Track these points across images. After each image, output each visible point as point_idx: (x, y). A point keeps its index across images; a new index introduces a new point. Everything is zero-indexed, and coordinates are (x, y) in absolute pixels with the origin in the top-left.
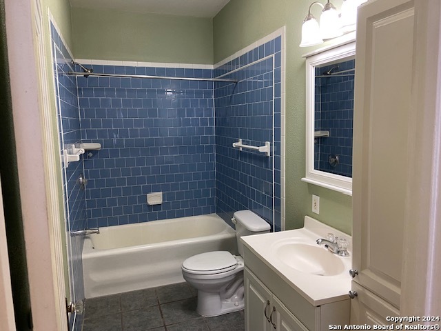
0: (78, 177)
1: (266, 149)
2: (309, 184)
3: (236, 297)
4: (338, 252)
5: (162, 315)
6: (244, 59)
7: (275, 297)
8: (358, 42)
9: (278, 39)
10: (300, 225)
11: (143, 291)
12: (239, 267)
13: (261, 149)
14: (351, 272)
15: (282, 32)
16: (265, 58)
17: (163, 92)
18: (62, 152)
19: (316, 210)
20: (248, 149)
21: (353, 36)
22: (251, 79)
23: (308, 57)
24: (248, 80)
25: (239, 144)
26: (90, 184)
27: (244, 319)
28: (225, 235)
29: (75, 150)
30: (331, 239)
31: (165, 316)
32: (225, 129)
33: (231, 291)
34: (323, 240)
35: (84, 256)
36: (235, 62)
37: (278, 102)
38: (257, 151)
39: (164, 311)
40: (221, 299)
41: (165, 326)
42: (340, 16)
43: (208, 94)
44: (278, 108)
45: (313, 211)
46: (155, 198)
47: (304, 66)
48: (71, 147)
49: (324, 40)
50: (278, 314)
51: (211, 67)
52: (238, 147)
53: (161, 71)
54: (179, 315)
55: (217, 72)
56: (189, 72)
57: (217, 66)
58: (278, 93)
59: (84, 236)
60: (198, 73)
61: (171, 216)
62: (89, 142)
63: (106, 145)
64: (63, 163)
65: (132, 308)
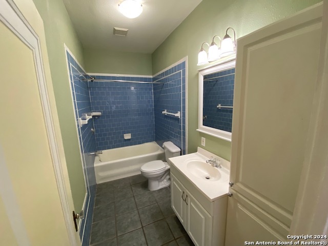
0: (90, 128)
1: (178, 115)
2: (200, 133)
3: (165, 180)
4: (216, 166)
5: (132, 190)
6: (167, 73)
7: (187, 191)
8: (238, 59)
9: (184, 63)
10: (195, 151)
11: (124, 179)
12: (167, 168)
13: (176, 115)
14: (230, 184)
15: (186, 59)
16: (177, 72)
17: (130, 88)
18: (77, 120)
19: (204, 144)
20: (169, 115)
21: (234, 56)
22: (170, 82)
23: (200, 71)
24: (169, 83)
25: (165, 112)
26: (97, 131)
27: (170, 193)
28: (159, 152)
29: (87, 117)
30: (212, 160)
31: (134, 191)
32: (158, 105)
33: (163, 178)
34: (209, 161)
35: (95, 165)
36: (163, 74)
37: (184, 93)
38: (174, 116)
39: (133, 188)
40: (159, 182)
41: (134, 196)
42: (219, 48)
43: (151, 89)
44: (184, 96)
45: (202, 144)
46: (127, 136)
47: (198, 75)
48: (85, 116)
49: (209, 62)
50: (189, 199)
51: (151, 77)
52: (165, 114)
53: (128, 78)
54: (140, 191)
55: (154, 79)
56: (141, 79)
57: (154, 76)
58: (184, 89)
59: (95, 155)
60: (145, 80)
61: (135, 144)
62: (96, 112)
63: (104, 113)
64: (78, 126)
65: (118, 188)
